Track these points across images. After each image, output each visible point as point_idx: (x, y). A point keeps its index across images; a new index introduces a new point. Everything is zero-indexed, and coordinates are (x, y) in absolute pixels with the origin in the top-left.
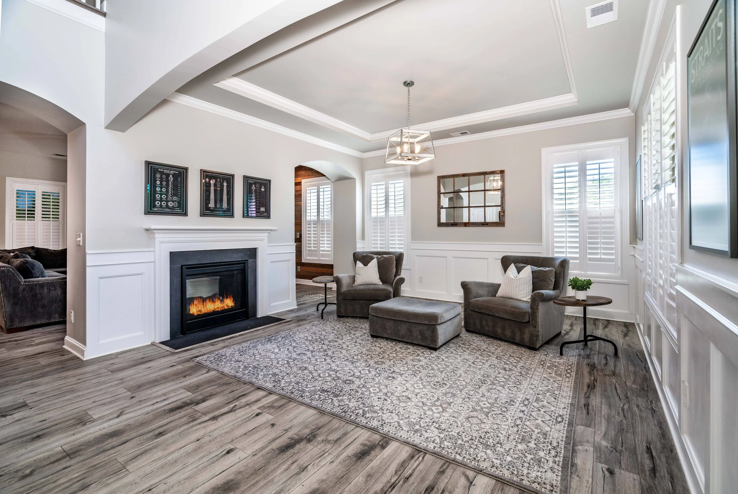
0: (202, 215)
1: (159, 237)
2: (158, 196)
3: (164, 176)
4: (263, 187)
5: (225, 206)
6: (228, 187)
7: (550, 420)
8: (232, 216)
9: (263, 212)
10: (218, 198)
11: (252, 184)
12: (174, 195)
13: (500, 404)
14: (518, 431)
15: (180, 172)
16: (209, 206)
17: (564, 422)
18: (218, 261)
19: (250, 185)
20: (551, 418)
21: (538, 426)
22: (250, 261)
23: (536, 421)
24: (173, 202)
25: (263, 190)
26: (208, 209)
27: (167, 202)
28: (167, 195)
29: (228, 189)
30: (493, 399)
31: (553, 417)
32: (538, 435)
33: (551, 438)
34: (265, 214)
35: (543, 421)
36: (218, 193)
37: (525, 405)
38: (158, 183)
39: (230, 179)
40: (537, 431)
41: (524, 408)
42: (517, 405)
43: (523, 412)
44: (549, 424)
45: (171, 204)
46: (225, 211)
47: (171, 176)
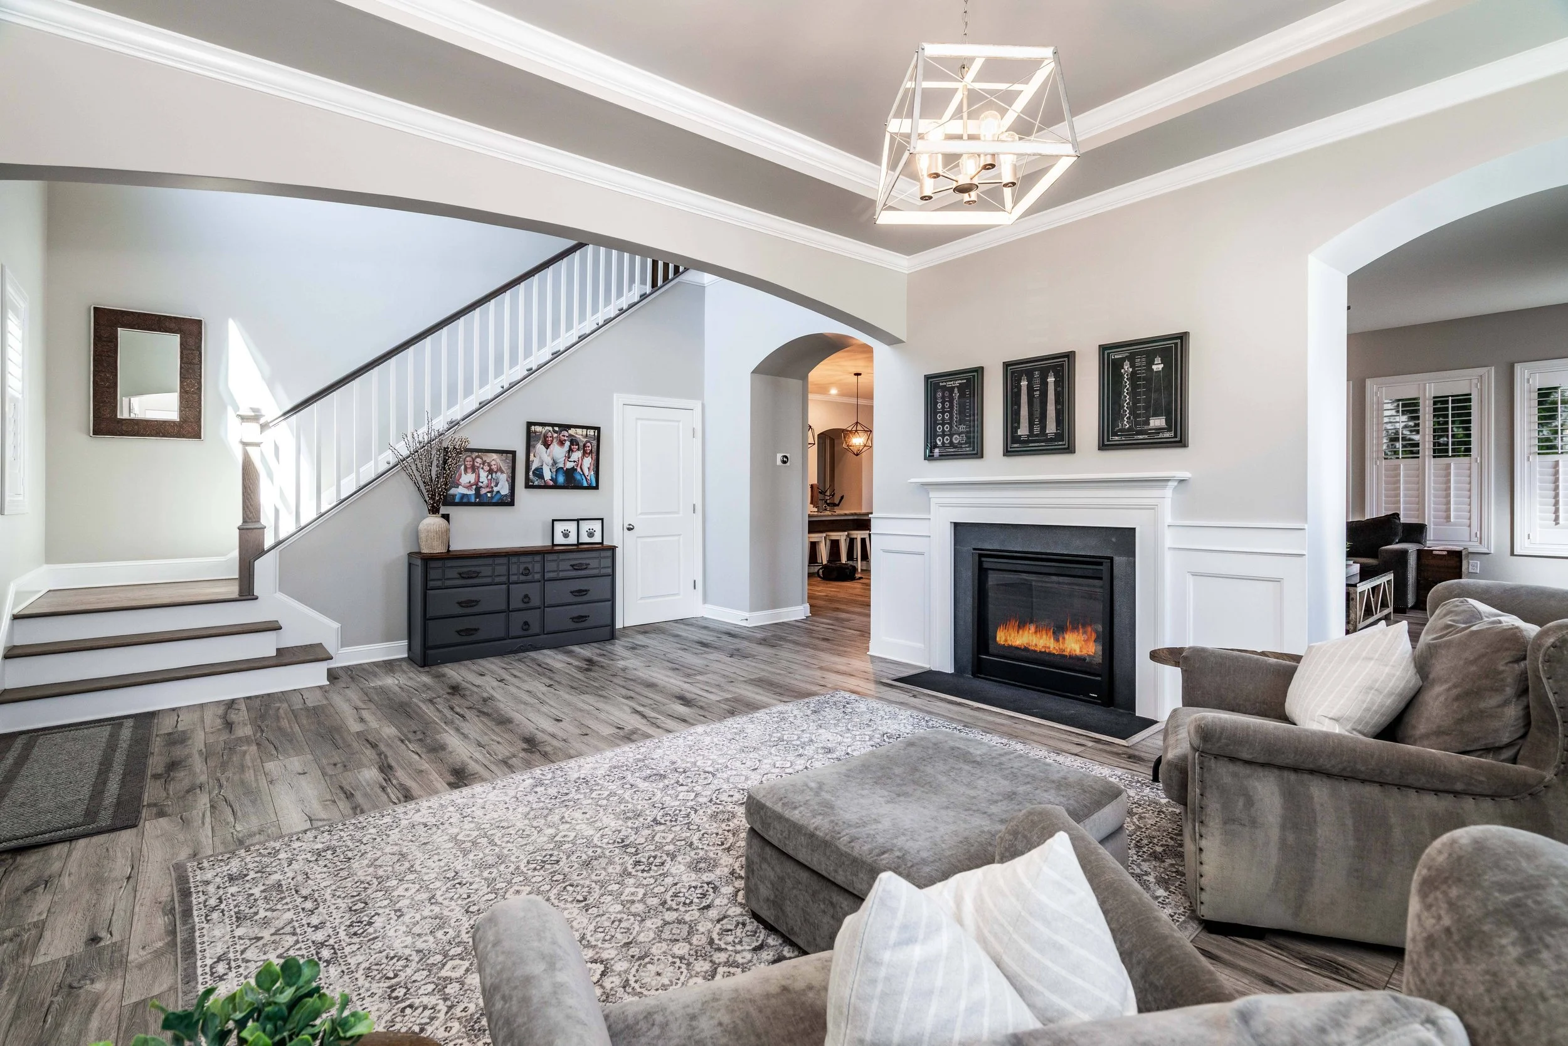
0: (1007, 452)
1: (936, 497)
2: (939, 429)
3: (947, 394)
4: (1158, 360)
5: (1051, 428)
6: (1058, 383)
7: (243, 952)
8: (1070, 449)
9: (1159, 430)
10: (1037, 414)
11: (1123, 360)
12: (960, 422)
13: (380, 911)
14: (297, 892)
15: (968, 380)
16: (1019, 433)
17: (207, 969)
18: (1038, 550)
19: (1117, 365)
20: (244, 956)
21: (266, 922)
22: (1118, 560)
23: (273, 930)
24: (959, 434)
25: (1158, 367)
26: (1016, 439)
27: (951, 436)
28: (950, 424)
29: (1059, 389)
30: (405, 910)
31: (240, 962)
32: (254, 910)
33: (227, 920)
34: (1167, 435)
35: (258, 939)
36: (1037, 402)
37: (322, 944)
38: (939, 406)
39: (1062, 366)
40: (262, 914)
41: (320, 936)
42: (342, 935)
43: (316, 928)
44: (242, 942)
45: (956, 439)
46: (1051, 440)
47: (956, 390)
